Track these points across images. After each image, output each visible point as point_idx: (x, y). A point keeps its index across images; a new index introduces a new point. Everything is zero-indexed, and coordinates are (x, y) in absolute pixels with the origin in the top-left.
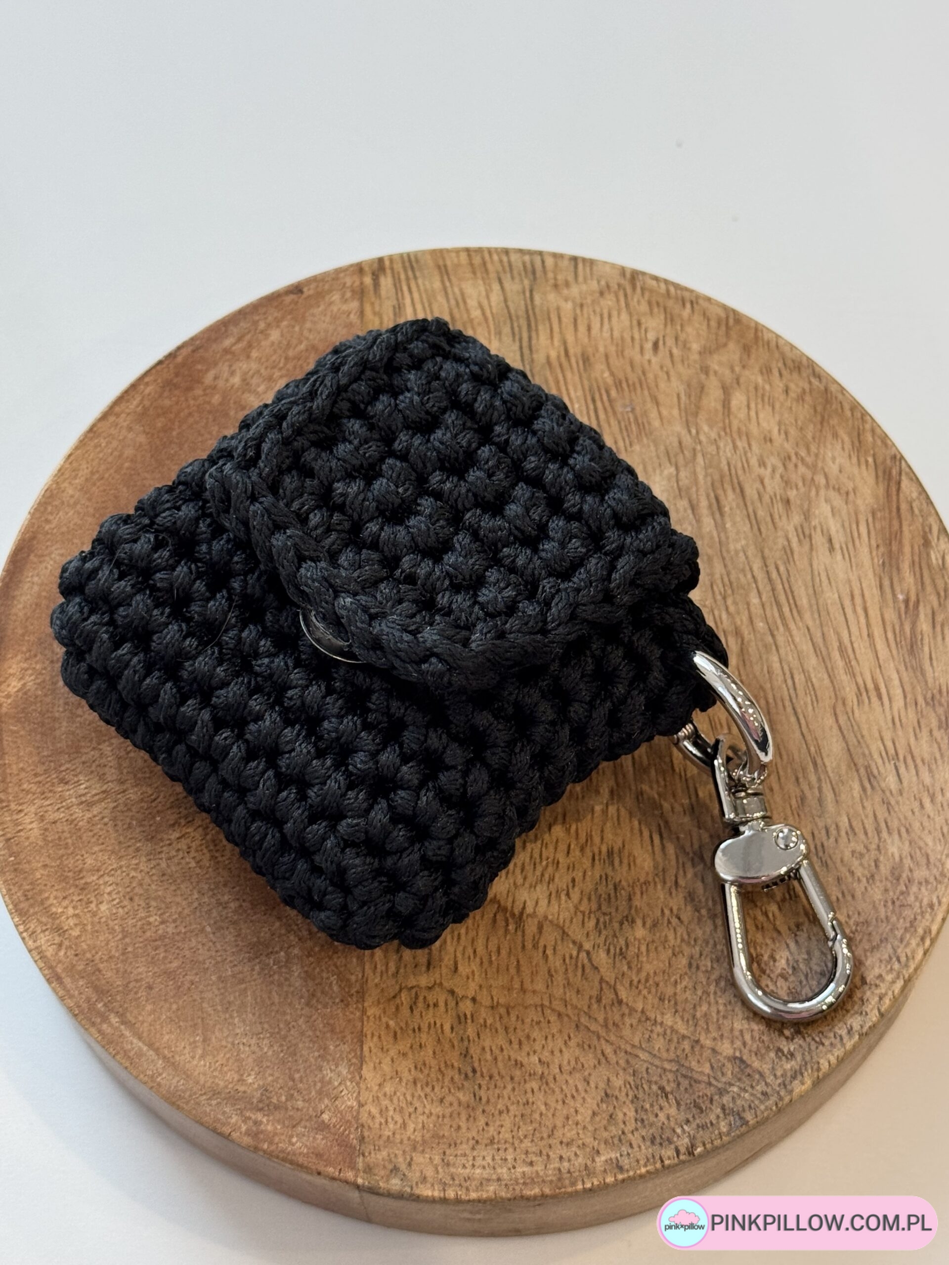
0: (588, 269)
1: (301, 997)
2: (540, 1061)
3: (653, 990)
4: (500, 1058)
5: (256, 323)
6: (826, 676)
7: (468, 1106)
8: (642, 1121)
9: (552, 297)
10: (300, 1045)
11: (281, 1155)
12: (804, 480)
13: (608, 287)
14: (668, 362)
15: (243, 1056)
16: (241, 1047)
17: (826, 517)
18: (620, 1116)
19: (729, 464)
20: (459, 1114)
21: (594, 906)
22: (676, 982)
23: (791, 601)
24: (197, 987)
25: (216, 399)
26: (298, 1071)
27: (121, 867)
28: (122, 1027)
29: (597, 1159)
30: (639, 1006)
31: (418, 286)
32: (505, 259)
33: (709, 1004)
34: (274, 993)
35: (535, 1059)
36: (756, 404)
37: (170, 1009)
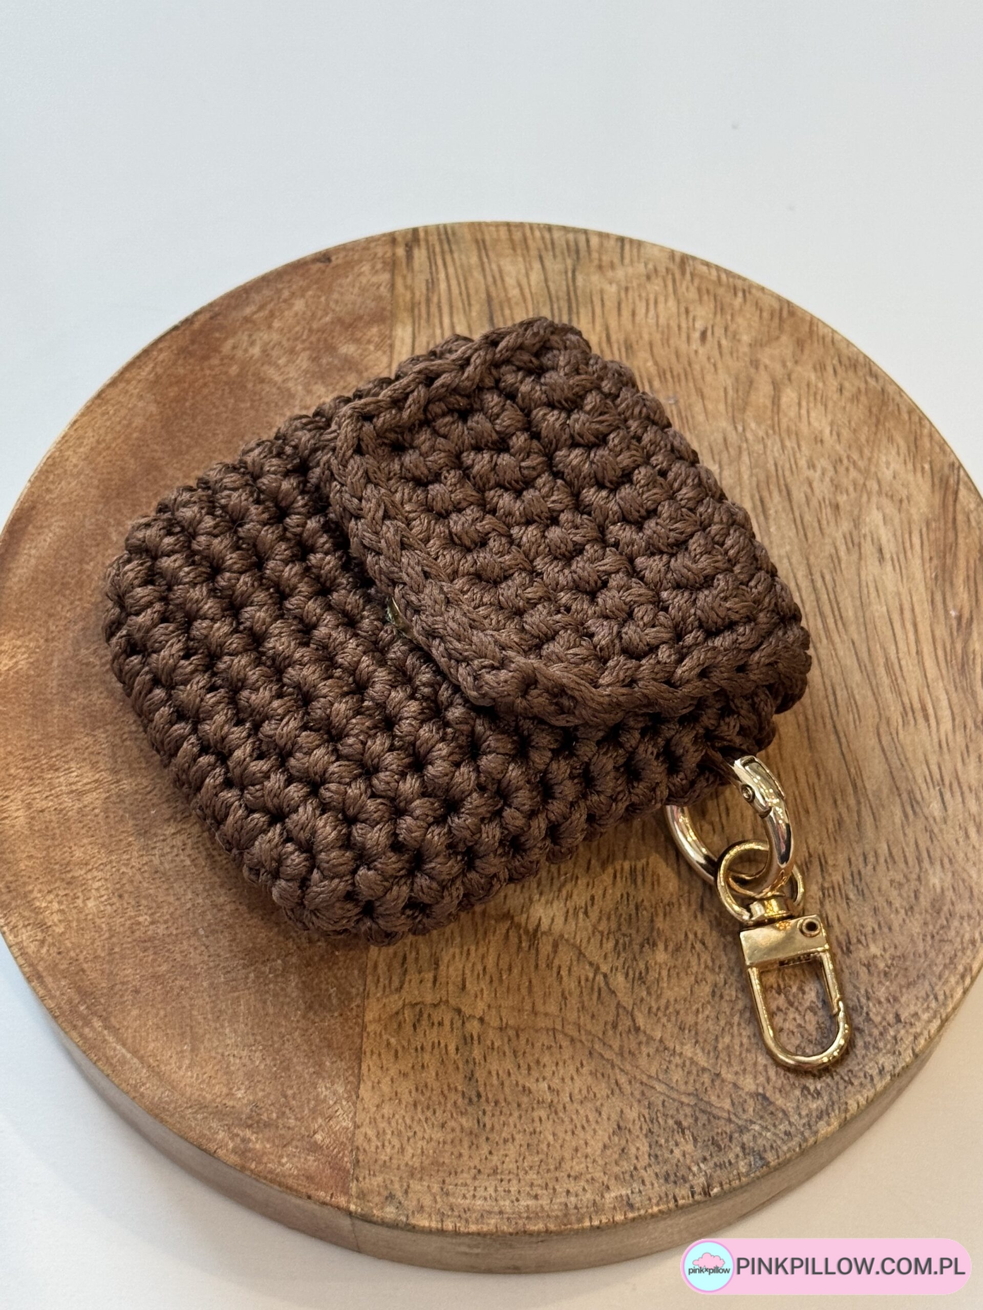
0: (635, 251)
1: (298, 1009)
2: (549, 1088)
3: (673, 1019)
4: (507, 1083)
5: (279, 291)
6: (870, 693)
7: (471, 1133)
8: (656, 1156)
9: (595, 278)
10: (295, 1060)
11: (269, 1176)
12: (855, 484)
13: (656, 270)
14: (716, 353)
15: (232, 1068)
16: (231, 1059)
17: (877, 526)
18: (633, 1150)
19: (776, 465)
20: (461, 1141)
21: (614, 926)
22: (698, 1010)
23: (837, 613)
24: (186, 994)
25: (234, 370)
26: (291, 1087)
27: (111, 862)
28: (106, 1032)
29: (607, 1195)
30: (658, 1035)
31: (453, 260)
32: (547, 236)
33: (733, 1036)
34: (269, 1003)
35: (544, 1085)
36: (808, 403)
37: (157, 1014)
